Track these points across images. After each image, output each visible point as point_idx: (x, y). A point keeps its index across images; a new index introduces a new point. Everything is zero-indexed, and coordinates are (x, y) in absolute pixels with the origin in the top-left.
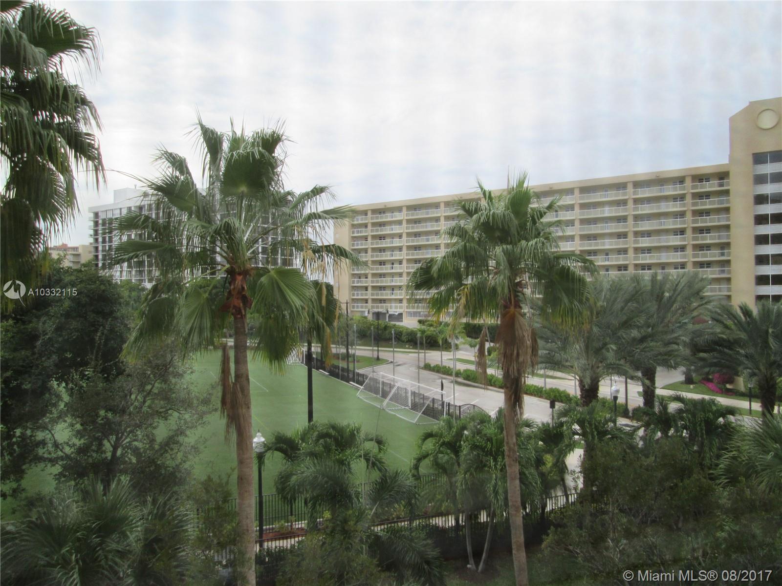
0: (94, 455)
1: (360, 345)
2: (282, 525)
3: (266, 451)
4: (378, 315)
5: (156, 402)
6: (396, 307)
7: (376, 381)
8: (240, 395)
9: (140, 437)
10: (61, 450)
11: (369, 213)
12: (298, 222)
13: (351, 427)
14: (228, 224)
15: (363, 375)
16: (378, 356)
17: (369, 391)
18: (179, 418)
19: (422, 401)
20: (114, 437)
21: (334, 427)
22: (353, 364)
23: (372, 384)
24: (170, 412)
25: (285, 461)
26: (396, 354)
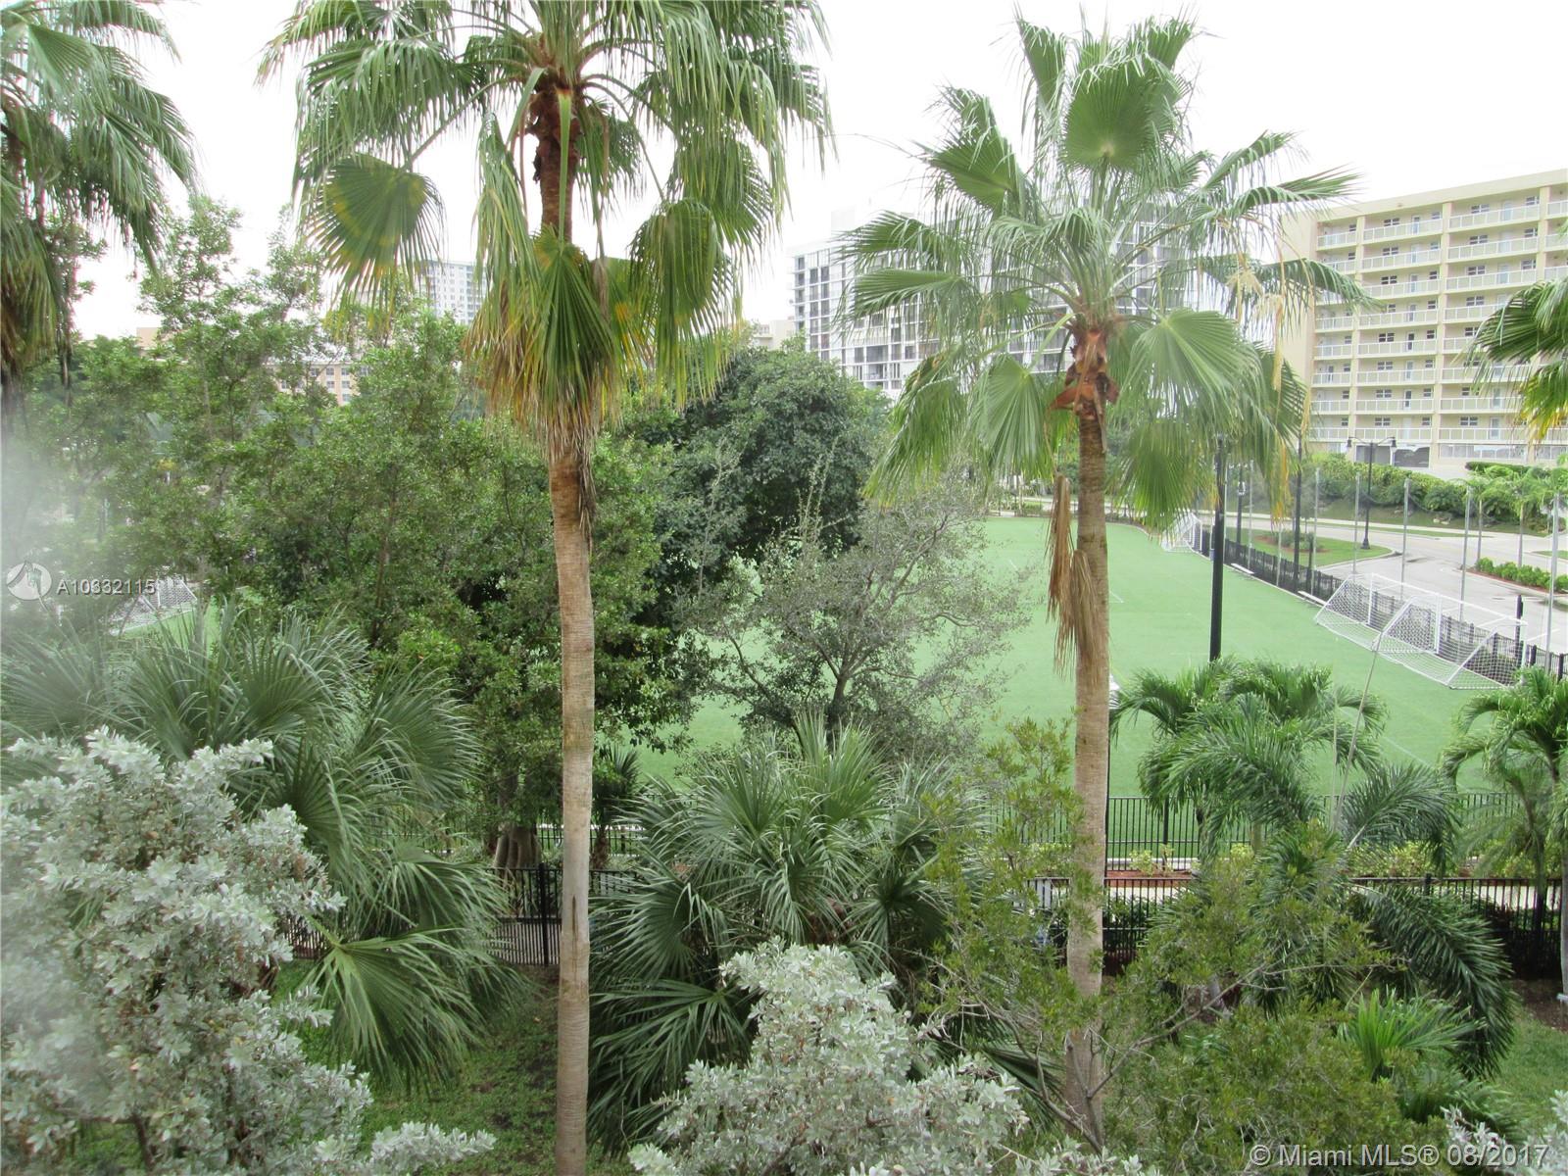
0: (806, 689)
1: (1324, 516)
2: (1146, 859)
3: (1123, 709)
4: (1370, 452)
5: (915, 598)
6: (1414, 435)
7: (1359, 590)
8: (1087, 577)
9: (885, 663)
10: (752, 677)
11: (1361, 224)
12: (1224, 212)
13: (1306, 673)
14: (1078, 218)
15: (1331, 578)
16: (1366, 540)
17: (1343, 612)
18: (955, 634)
19: (1466, 640)
20: (840, 660)
21: (1267, 672)
22: (1307, 555)
23: (1349, 596)
24: (940, 620)
25: (1160, 731)
26: (1409, 538)
